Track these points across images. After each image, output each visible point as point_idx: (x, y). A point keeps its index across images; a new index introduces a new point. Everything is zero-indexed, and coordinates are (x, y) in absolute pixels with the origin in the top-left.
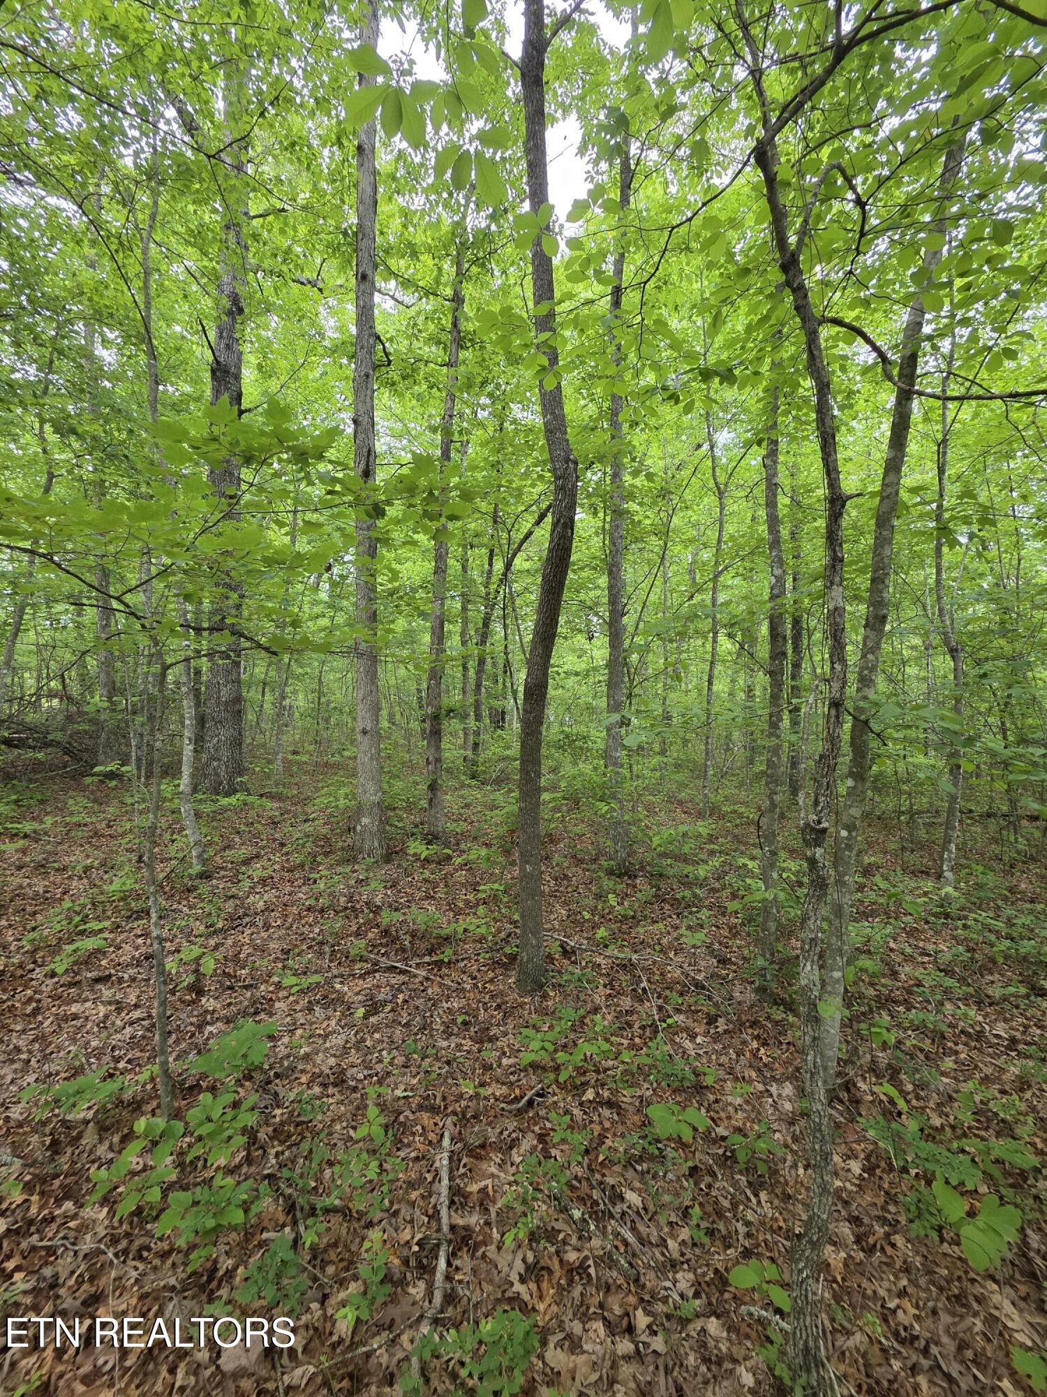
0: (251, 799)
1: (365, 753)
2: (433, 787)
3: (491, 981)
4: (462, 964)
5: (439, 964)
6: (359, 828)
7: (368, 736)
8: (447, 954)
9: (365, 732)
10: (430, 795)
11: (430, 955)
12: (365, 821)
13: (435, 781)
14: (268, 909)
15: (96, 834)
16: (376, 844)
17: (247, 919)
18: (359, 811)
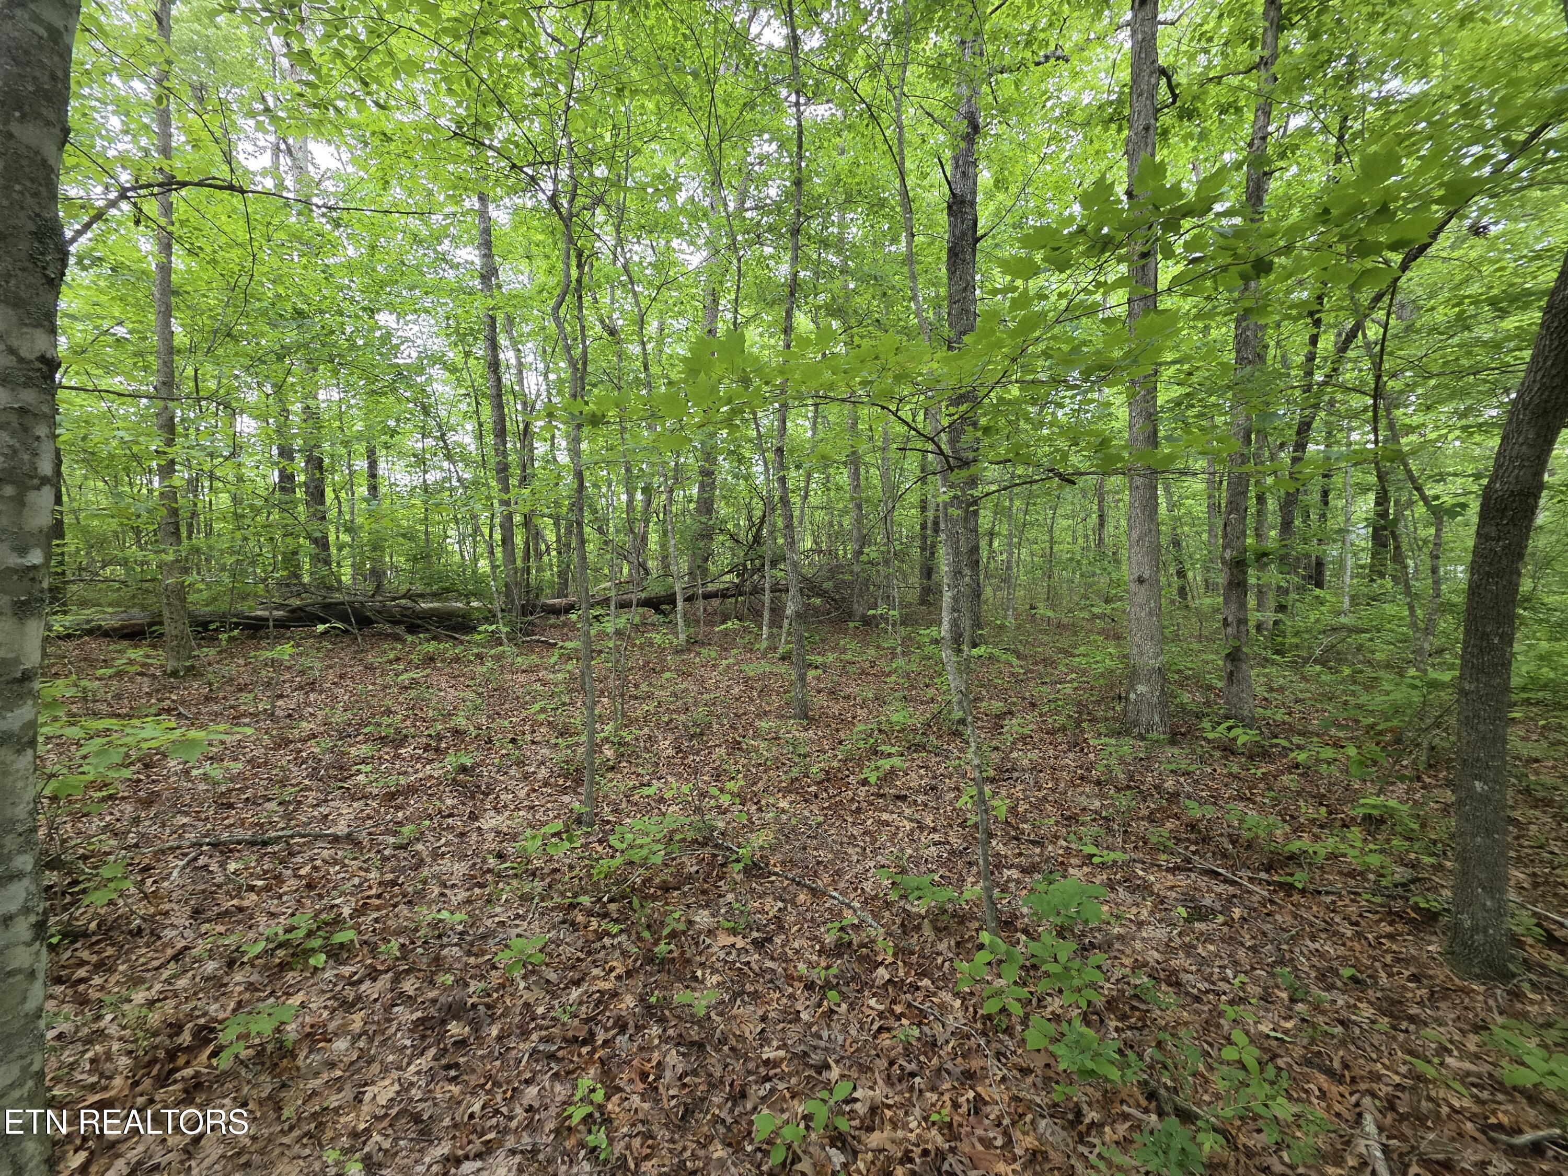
0: (996, 652)
1: (1141, 607)
2: (1234, 657)
3: (1391, 937)
4: (1329, 899)
5: (1289, 888)
6: (1132, 696)
7: (1146, 586)
8: (1300, 878)
9: (1141, 581)
10: (1229, 667)
11: (1267, 871)
12: (1141, 688)
13: (1237, 649)
14: (1035, 768)
15: (863, 672)
16: (1157, 718)
17: (1015, 775)
18: (1133, 676)
